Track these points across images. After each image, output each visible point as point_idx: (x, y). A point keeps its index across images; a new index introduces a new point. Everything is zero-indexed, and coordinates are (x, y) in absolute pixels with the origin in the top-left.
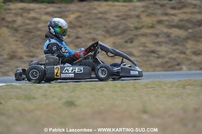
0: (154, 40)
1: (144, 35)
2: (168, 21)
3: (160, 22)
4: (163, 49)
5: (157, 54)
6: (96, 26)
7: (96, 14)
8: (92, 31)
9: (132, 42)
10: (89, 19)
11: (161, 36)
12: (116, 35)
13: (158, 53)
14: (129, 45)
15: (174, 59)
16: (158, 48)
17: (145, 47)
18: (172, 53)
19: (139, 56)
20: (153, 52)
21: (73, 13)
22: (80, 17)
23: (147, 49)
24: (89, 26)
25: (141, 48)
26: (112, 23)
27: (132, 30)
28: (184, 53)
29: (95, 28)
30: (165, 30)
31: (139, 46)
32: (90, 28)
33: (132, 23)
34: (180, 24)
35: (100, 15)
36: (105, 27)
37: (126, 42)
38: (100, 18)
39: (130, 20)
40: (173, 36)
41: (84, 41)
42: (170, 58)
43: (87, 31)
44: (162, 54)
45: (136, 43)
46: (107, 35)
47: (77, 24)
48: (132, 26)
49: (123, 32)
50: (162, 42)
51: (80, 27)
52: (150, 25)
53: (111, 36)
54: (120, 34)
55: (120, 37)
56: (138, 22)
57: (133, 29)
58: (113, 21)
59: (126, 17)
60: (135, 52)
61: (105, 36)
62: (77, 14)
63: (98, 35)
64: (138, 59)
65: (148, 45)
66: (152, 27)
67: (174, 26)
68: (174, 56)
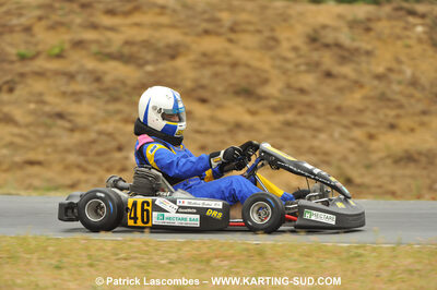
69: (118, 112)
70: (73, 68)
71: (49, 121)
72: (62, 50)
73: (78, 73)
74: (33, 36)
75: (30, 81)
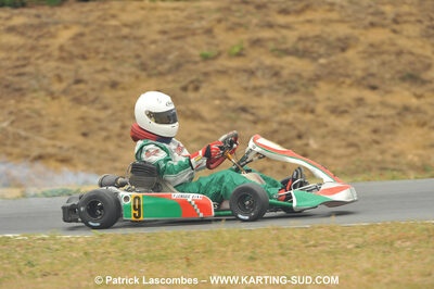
0: (245, 84)
1: (223, 72)
2: (274, 40)
3: (256, 43)
4: (265, 103)
5: (253, 114)
6: (117, 54)
7: (116, 28)
8: (108, 65)
9: (197, 89)
10: (102, 40)
11: (259, 74)
12: (161, 74)
13: (254, 111)
14: (191, 95)
15: (290, 124)
16: (254, 102)
17: (227, 98)
18: (285, 112)
19: (214, 121)
20: (244, 110)
21: (66, 28)
22: (82, 35)
23: (231, 104)
24: (101, 56)
25: (217, 102)
26: (153, 47)
27: (196, 63)
28: (312, 111)
29: (115, 58)
30: (269, 60)
31: (214, 98)
32: (103, 59)
33: (195, 46)
34: (300, 46)
35: (125, 31)
36: (138, 56)
37: (185, 89)
38: (125, 37)
39: (190, 40)
40: (285, 73)
41: (93, 90)
42: (281, 123)
43: (100, 67)
44: (263, 113)
45: (205, 90)
46: (144, 74)
47: (76, 51)
48: (195, 53)
49: (178, 66)
50: (262, 87)
51: (84, 57)
52: (237, 50)
53: (150, 76)
54: (170, 71)
55: (170, 78)
56: (208, 44)
57: (198, 59)
58: (154, 42)
59: (182, 33)
60: (205, 110)
61: (137, 77)
62: (75, 30)
63: (122, 74)
64: (212, 126)
65: (231, 94)
66: (239, 55)
67: (287, 52)
68: (290, 117)
69: (296, 103)
70: (252, 65)
71: (233, 115)
72: (242, 49)
73: (257, 69)
74: (213, 37)
75: (214, 79)
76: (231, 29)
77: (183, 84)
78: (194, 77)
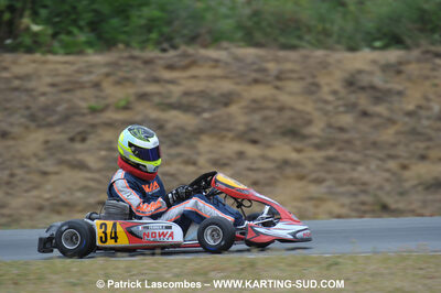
76: (118, 83)
77: (71, 135)
78: (80, 129)
